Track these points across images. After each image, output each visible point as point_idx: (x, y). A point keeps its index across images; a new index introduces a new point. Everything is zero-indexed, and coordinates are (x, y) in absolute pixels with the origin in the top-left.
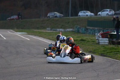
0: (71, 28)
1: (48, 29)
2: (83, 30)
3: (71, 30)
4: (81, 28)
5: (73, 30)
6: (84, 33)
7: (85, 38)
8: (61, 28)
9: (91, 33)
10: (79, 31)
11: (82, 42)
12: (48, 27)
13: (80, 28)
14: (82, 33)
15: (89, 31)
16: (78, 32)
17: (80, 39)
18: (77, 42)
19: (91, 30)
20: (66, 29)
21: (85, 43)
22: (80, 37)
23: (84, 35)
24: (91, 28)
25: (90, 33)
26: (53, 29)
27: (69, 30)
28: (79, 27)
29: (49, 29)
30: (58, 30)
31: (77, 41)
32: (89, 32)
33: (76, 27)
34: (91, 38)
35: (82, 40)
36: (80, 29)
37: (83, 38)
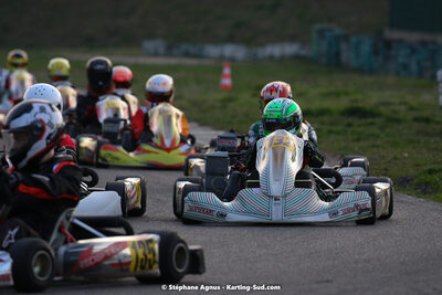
0: (292, 38)
1: (149, 45)
2: (366, 48)
3: (290, 49)
4: (354, 40)
5: (304, 52)
6: (371, 71)
7: (371, 99)
8: (231, 39)
9: (414, 67)
10: (338, 54)
11: (355, 121)
12: (151, 37)
13: (346, 38)
14: (360, 71)
15: (402, 55)
16: (334, 63)
17: (344, 103)
18: (322, 123)
19: (413, 51)
20: (263, 45)
21: (375, 130)
22: (347, 94)
23: (368, 79)
24: (413, 37)
25: (405, 67)
26: (184, 47)
27: (276, 50)
28: (338, 31)
29: (158, 44)
30: (213, 50)
31: (326, 118)
32: (401, 60)
33: (321, 33)
34: (410, 99)
35: (354, 112)
36: (344, 47)
37: (359, 97)
